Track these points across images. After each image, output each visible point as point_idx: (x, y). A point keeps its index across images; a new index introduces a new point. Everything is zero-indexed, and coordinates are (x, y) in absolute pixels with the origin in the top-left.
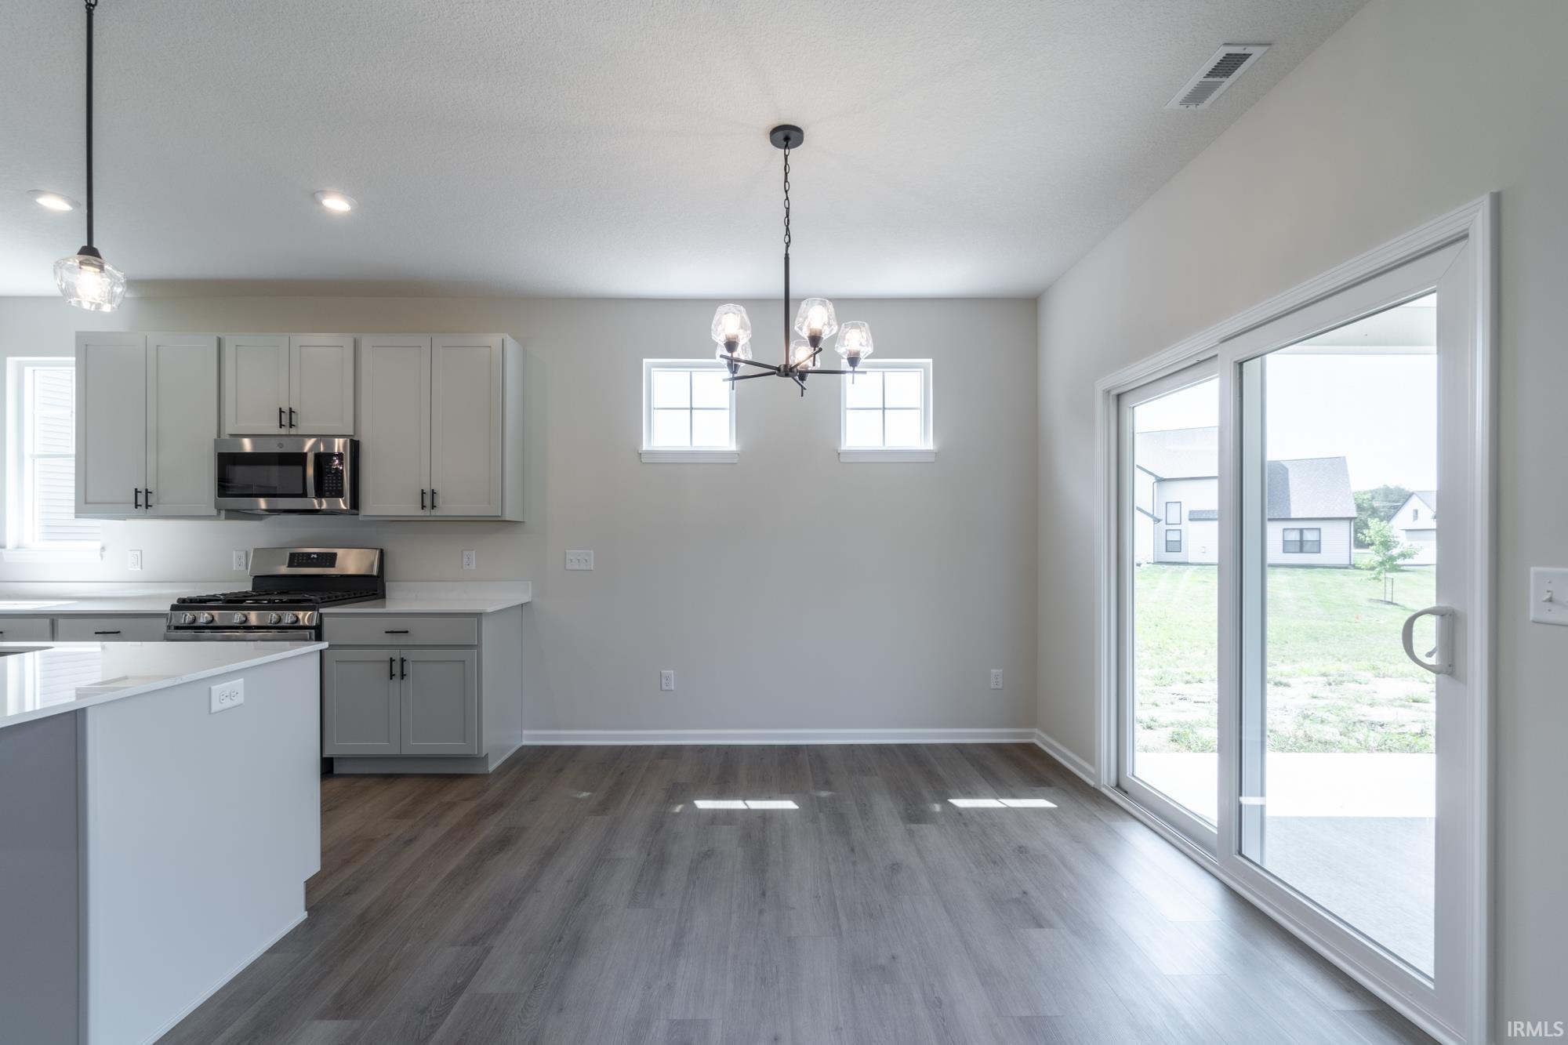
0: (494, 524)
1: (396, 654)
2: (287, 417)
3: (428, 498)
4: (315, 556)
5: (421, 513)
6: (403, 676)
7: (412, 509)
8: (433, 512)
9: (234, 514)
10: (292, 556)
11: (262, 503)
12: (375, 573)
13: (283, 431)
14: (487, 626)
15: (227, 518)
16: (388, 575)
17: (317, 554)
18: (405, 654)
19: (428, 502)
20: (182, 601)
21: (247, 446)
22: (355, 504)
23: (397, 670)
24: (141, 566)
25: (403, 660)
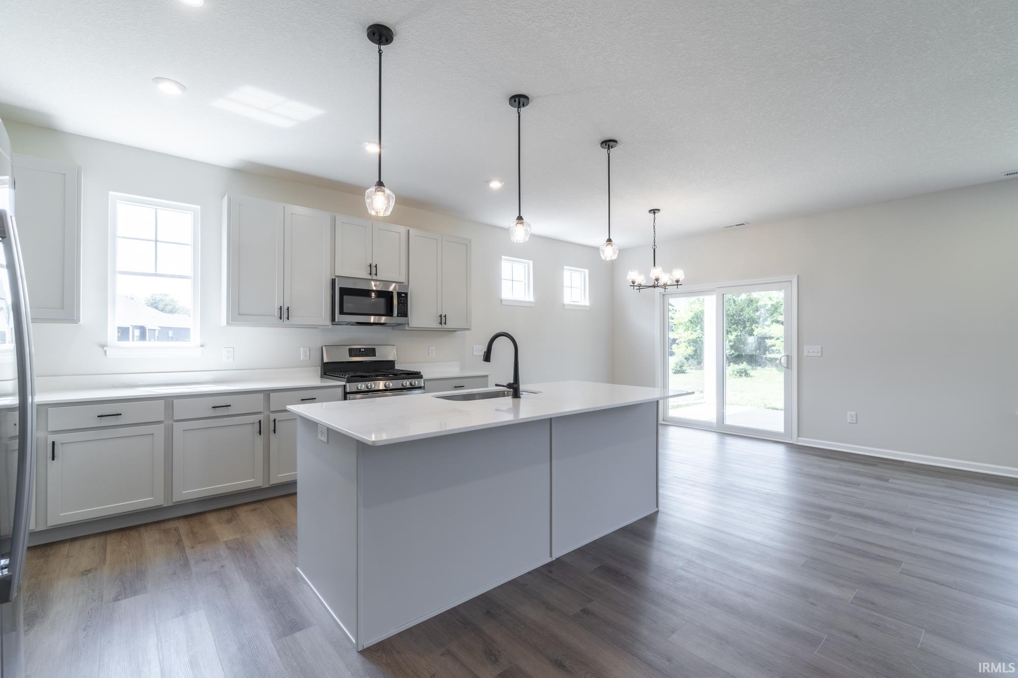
2: (373, 269)
3: (442, 319)
4: (363, 350)
5: (439, 327)
7: (434, 324)
8: (445, 326)
10: (350, 350)
17: (364, 348)
19: (442, 321)
24: (234, 358)
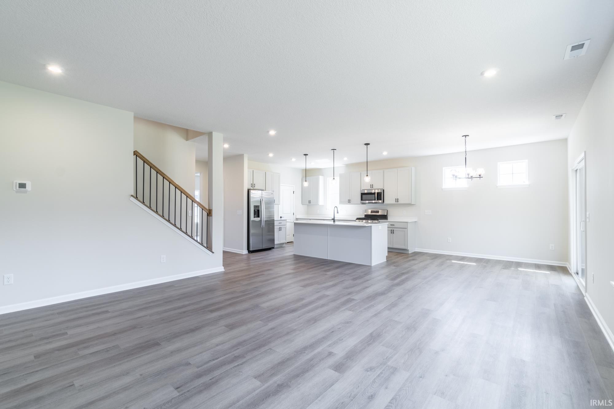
0: (410, 205)
1: (392, 229)
2: (372, 186)
3: (397, 200)
4: (375, 211)
5: (395, 203)
6: (393, 233)
7: (394, 202)
8: (398, 203)
9: (363, 203)
10: (371, 211)
11: (367, 202)
12: (386, 214)
13: (371, 189)
14: (409, 225)
15: (362, 204)
16: (388, 215)
18: (394, 229)
19: (397, 201)
20: (358, 218)
21: (366, 192)
22: (383, 202)
23: (392, 232)
25: (393, 230)
